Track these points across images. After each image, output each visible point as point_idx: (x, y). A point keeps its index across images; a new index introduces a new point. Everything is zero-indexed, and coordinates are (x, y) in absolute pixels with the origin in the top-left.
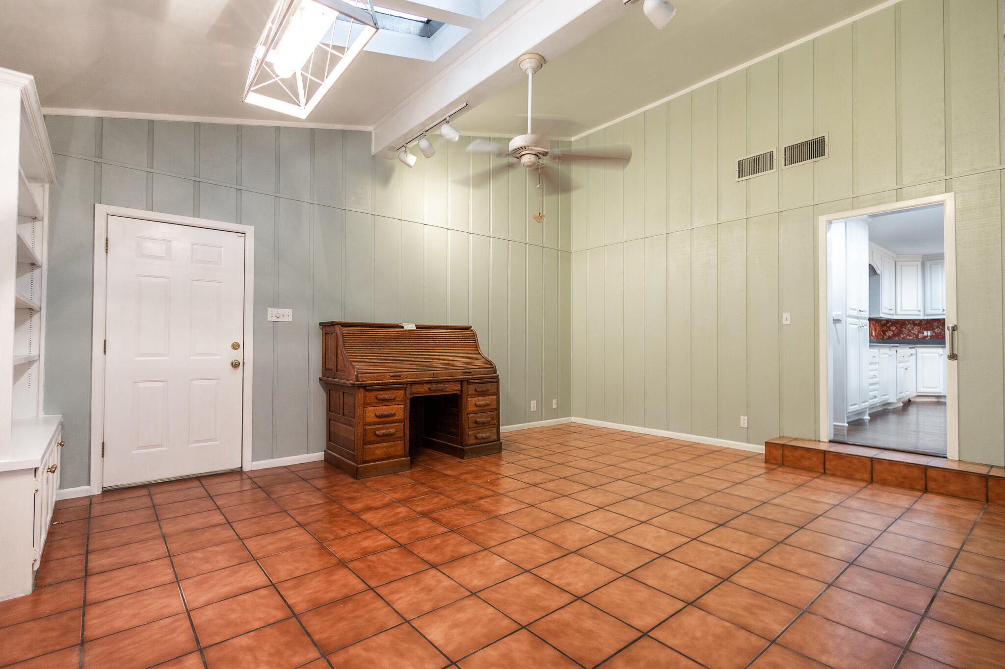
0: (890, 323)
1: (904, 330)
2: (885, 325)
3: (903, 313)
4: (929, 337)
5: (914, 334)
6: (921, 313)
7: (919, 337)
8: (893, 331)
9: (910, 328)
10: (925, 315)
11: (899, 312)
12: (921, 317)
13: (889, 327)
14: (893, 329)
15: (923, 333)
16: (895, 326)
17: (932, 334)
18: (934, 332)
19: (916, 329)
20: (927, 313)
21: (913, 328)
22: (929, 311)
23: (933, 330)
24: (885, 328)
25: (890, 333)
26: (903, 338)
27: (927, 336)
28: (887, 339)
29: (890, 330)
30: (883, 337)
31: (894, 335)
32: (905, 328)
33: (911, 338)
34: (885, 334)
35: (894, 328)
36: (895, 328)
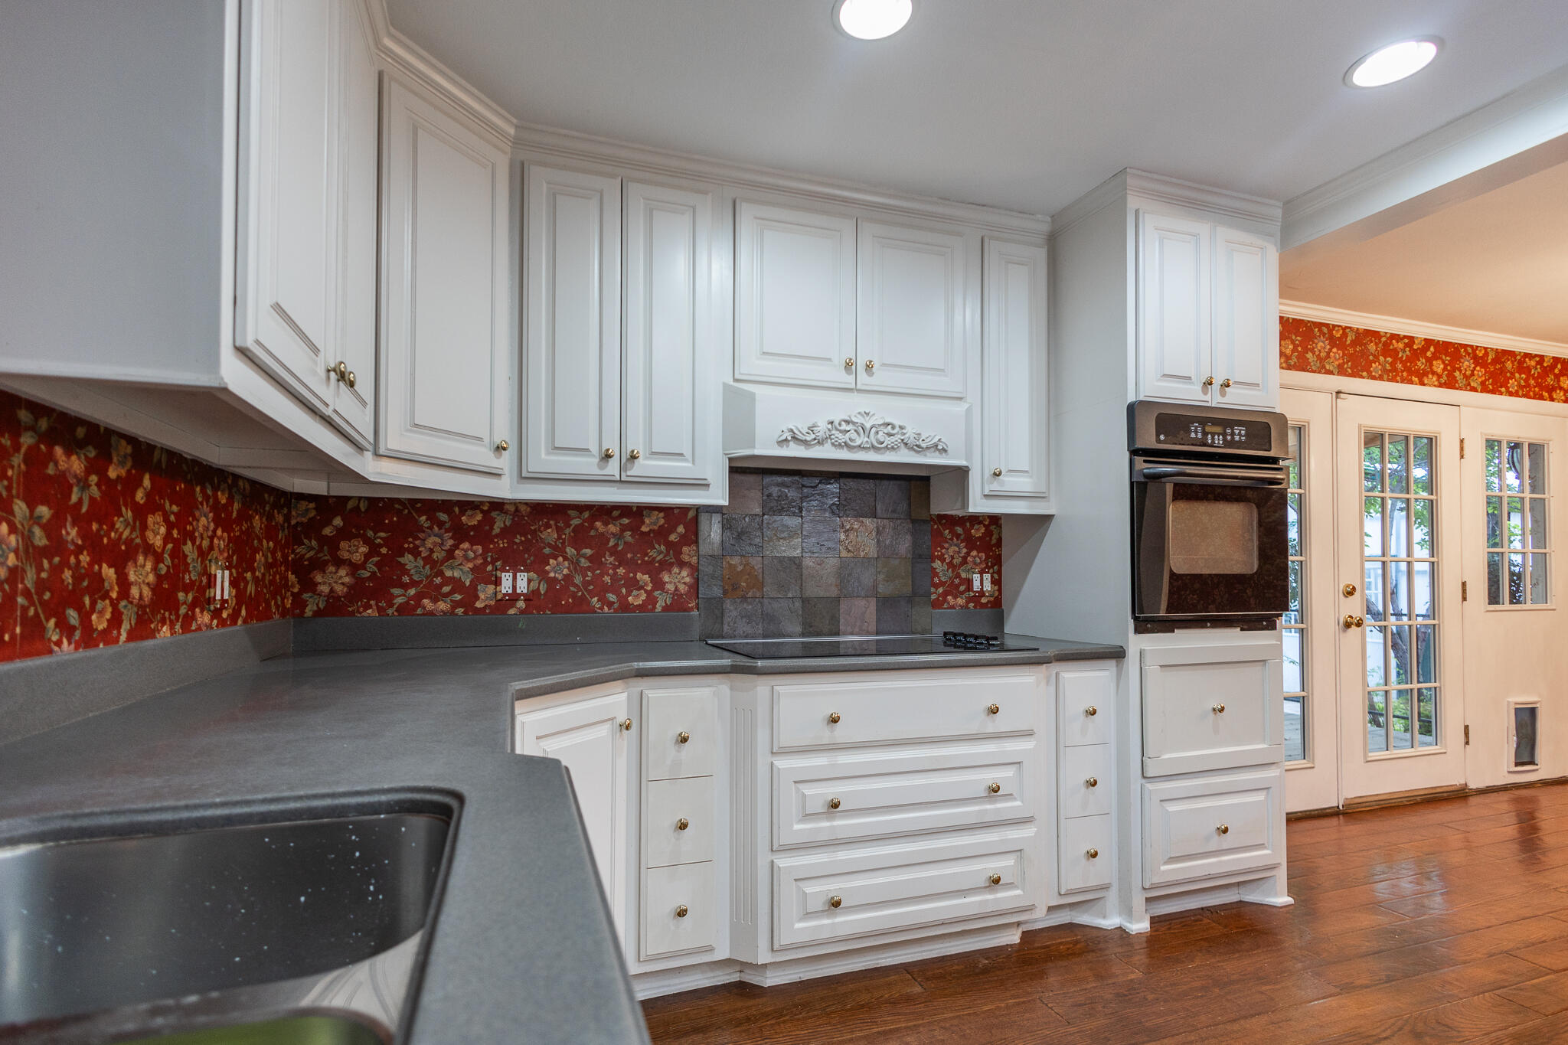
0: (338, 521)
1: (408, 559)
2: (312, 528)
3: (419, 445)
4: (521, 604)
5: (457, 585)
6: (505, 463)
7: (479, 605)
8: (354, 568)
9: (438, 555)
10: (523, 478)
11: (393, 441)
12: (505, 489)
13: (333, 544)
14: (357, 557)
15: (497, 582)
16: (367, 541)
17: (534, 585)
18: (543, 575)
19: (467, 559)
20: (534, 466)
21: (450, 555)
22: (543, 456)
23: (537, 565)
24: (307, 549)
25: (335, 581)
26: (402, 610)
27: (514, 597)
28: (318, 613)
29: (339, 563)
30: (299, 603)
31: (359, 592)
32: (416, 553)
33: (442, 606)
34: (309, 586)
35: (357, 551)
36: (364, 549)
